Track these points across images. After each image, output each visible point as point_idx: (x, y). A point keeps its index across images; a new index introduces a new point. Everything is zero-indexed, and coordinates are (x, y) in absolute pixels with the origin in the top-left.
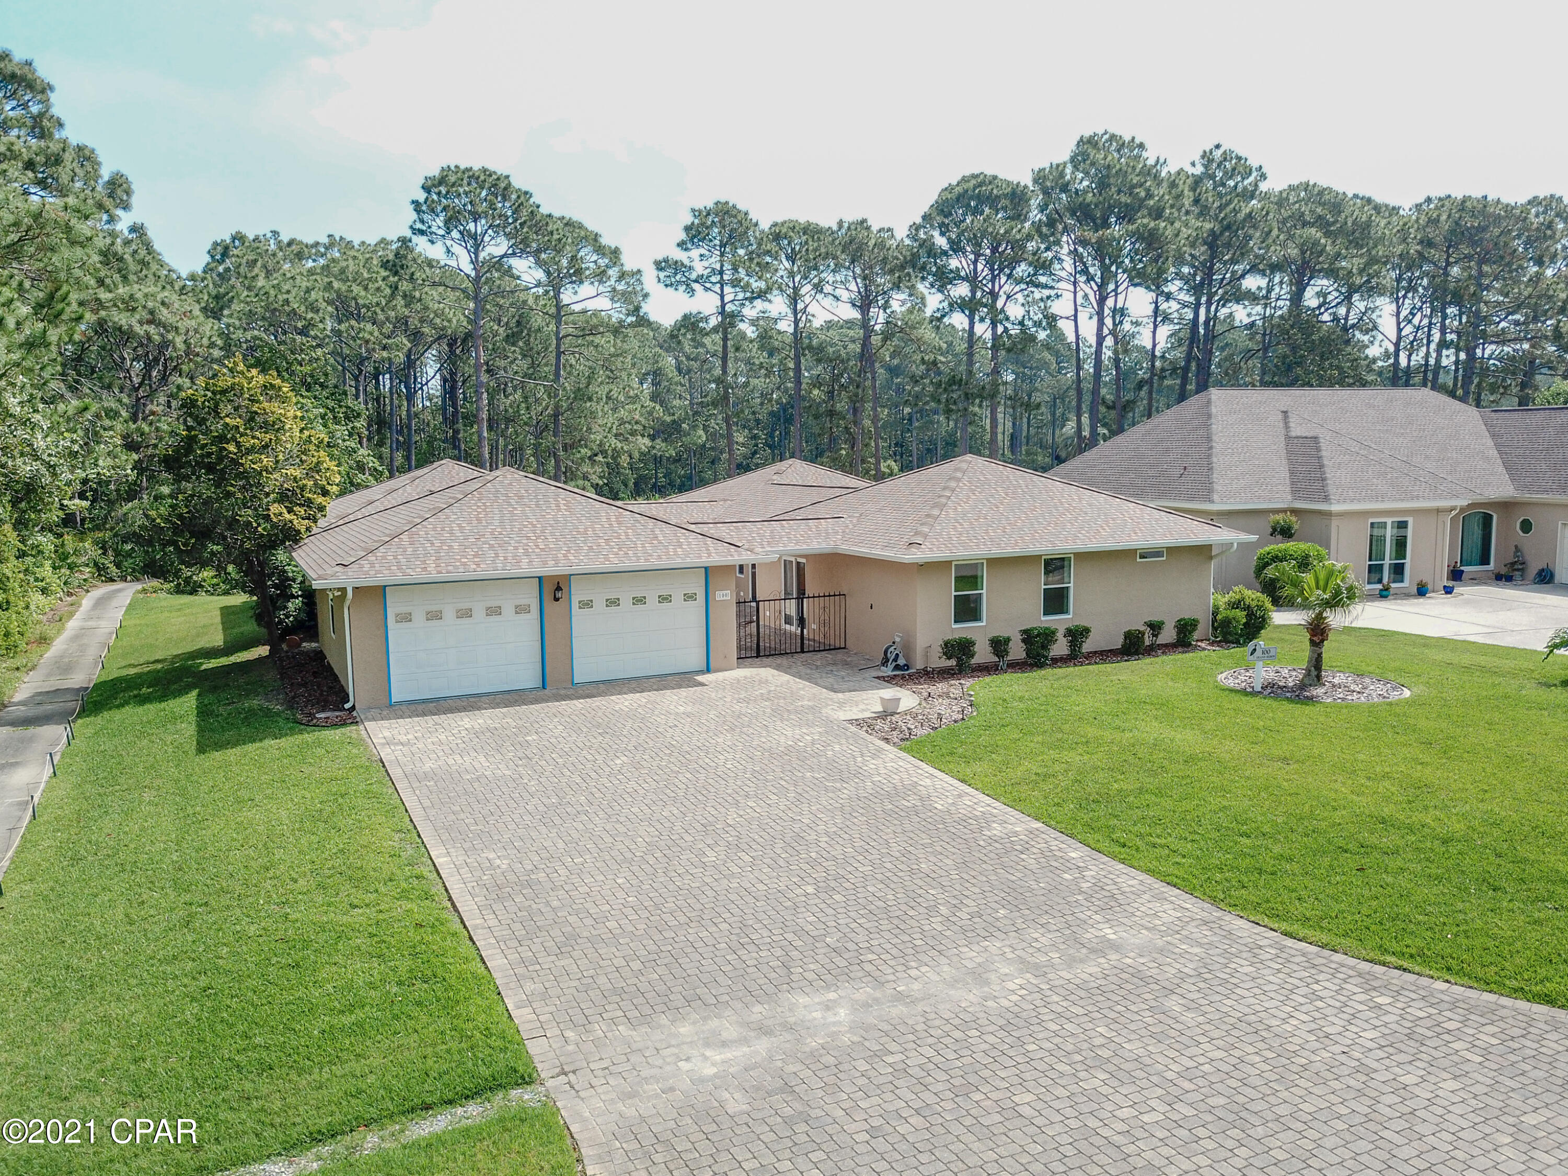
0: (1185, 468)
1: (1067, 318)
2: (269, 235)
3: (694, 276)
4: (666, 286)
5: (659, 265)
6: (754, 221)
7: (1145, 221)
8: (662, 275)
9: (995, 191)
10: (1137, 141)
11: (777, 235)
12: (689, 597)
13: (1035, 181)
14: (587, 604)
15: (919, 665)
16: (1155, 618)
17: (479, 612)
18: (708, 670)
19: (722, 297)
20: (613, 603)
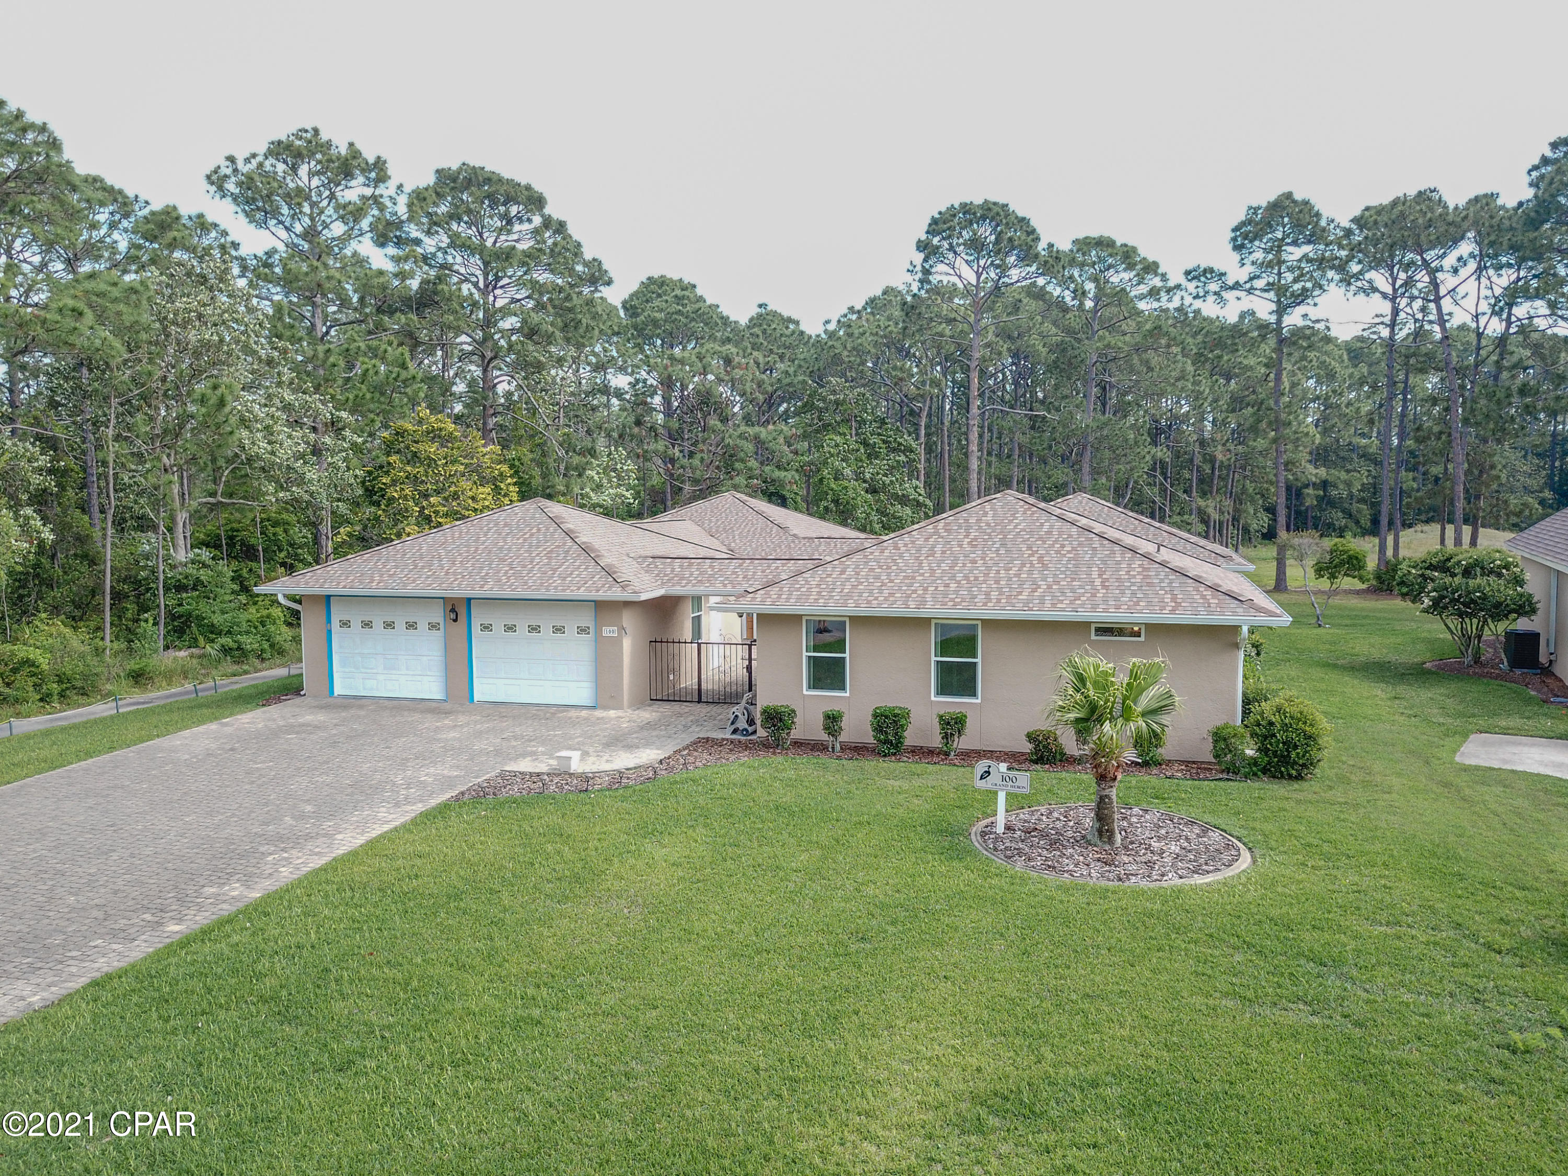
12: (583, 630)
14: (486, 628)
17: (400, 625)
18: (596, 707)
20: (510, 628)
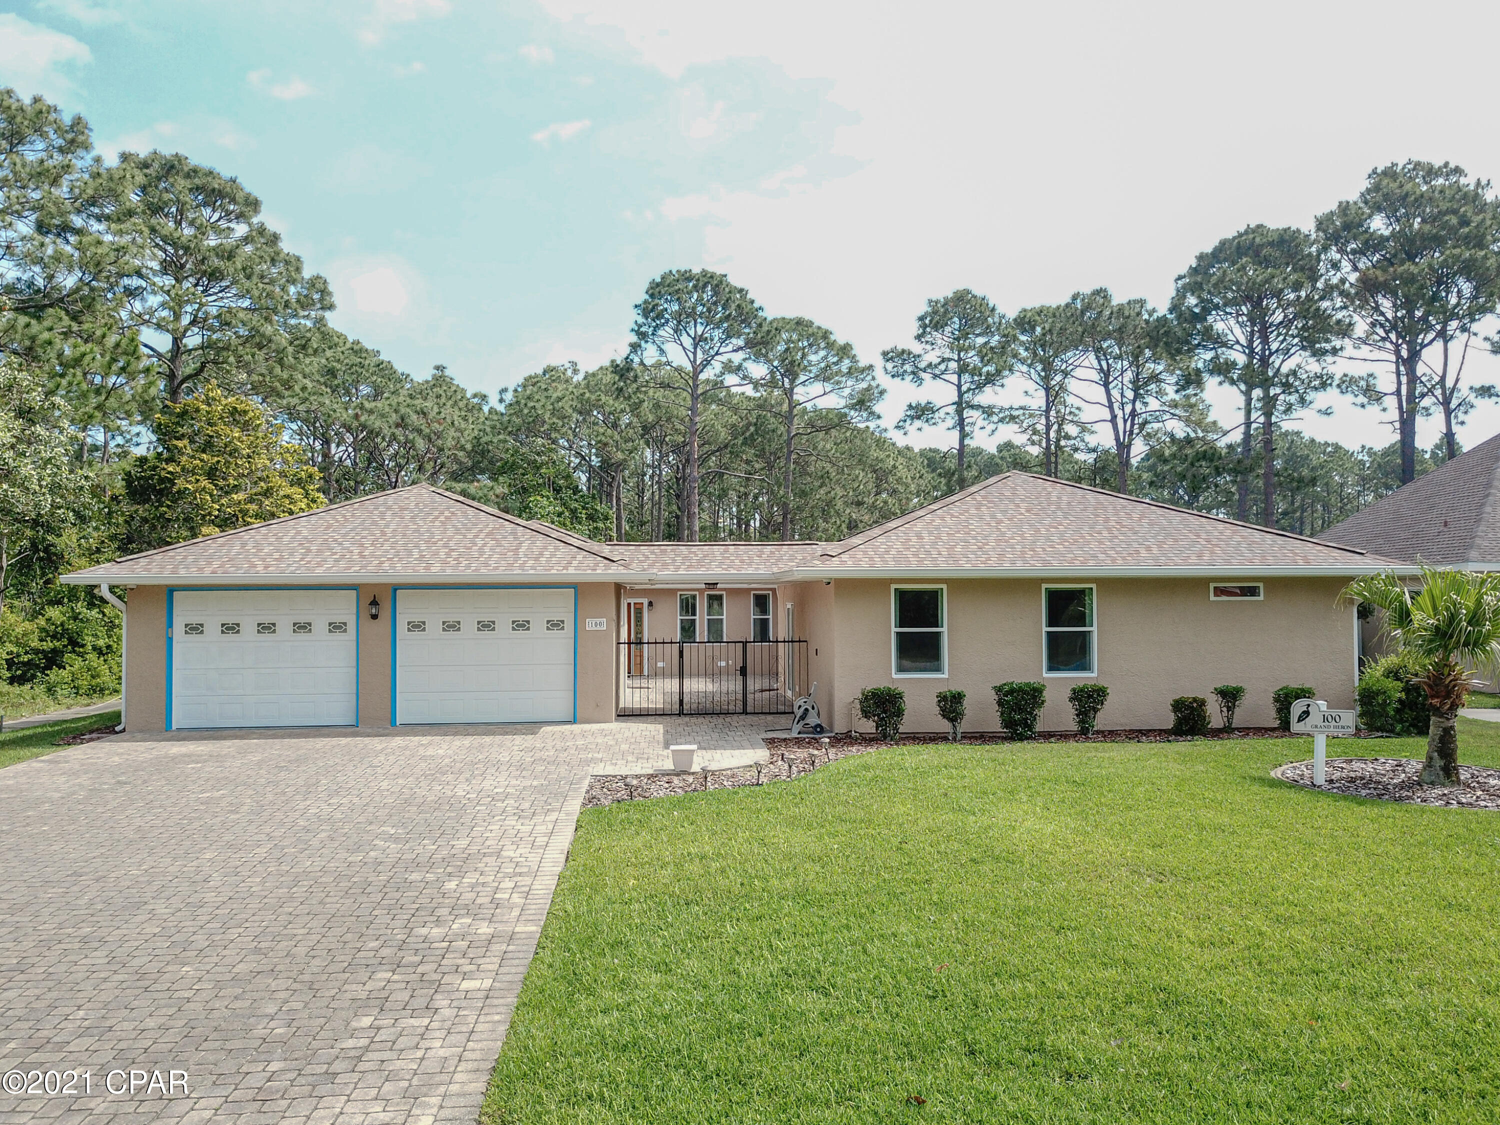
0: (1446, 524)
1: (1392, 394)
2: (567, 365)
3: (922, 365)
4: (893, 376)
5: (886, 356)
6: (991, 305)
7: (1457, 251)
8: (890, 366)
9: (1258, 240)
10: (1452, 165)
11: (1025, 322)
12: (555, 625)
13: (1318, 229)
14: (417, 626)
15: (840, 727)
16: (1233, 683)
17: (285, 627)
18: (574, 721)
19: (959, 386)
20: (452, 627)
